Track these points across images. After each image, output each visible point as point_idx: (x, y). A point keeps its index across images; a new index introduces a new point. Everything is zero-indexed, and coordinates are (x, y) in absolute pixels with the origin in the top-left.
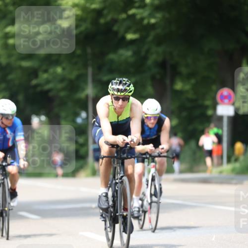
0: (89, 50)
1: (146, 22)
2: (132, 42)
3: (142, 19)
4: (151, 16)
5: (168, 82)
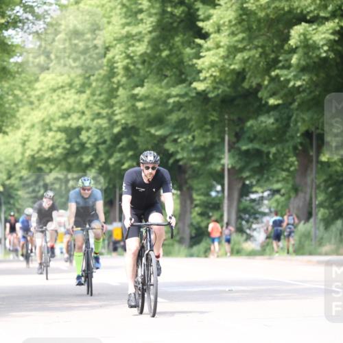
1: (291, 84)
2: (276, 107)
3: (288, 81)
4: (296, 77)
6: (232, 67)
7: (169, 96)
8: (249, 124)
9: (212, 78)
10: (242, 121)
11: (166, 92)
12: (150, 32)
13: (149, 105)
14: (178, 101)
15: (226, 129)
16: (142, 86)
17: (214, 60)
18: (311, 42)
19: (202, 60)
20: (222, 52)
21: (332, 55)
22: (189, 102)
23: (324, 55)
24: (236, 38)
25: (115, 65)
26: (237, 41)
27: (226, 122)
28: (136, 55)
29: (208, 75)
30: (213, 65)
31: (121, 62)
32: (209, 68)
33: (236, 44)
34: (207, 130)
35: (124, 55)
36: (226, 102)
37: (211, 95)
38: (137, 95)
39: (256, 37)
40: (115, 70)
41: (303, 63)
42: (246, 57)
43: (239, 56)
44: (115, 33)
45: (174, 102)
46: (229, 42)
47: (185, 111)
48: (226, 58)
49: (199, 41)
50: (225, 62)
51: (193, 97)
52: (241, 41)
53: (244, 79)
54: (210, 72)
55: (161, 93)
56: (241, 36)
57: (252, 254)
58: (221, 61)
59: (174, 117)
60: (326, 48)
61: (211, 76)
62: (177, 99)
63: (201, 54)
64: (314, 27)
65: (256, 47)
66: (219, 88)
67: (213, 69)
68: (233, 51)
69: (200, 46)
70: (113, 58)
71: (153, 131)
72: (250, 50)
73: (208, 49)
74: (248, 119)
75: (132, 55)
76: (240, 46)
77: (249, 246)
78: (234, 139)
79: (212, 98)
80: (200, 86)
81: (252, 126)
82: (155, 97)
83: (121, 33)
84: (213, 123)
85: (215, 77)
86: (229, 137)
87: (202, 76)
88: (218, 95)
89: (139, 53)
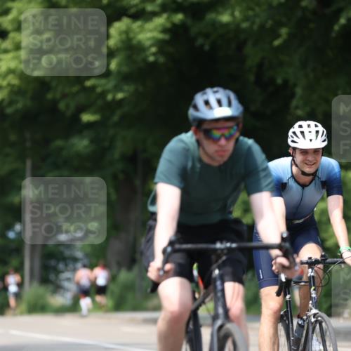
0: (28, 135)
1: (110, 97)
2: (90, 125)
3: (103, 94)
4: (117, 88)
5: (138, 182)
18: (134, 42)
21: (162, 59)
23: (151, 59)
36: (27, 119)
37: (9, 111)
41: (125, 69)
60: (154, 50)
61: (9, 85)
64: (139, 23)
85: (13, 86)
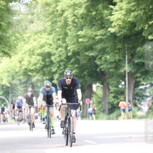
6: (129, 20)
7: (96, 36)
8: (138, 49)
9: (118, 26)
10: (135, 48)
11: (95, 33)
12: (86, 2)
13: (85, 40)
14: (101, 38)
15: (127, 52)
16: (82, 30)
17: (120, 16)
19: (113, 16)
20: (123, 12)
22: (106, 38)
24: (131, 5)
25: (68, 20)
26: (131, 6)
27: (126, 48)
28: (79, 15)
29: (116, 24)
30: (119, 19)
31: (71, 18)
32: (117, 21)
33: (130, 8)
34: (116, 53)
35: (72, 14)
38: (80, 35)
39: (141, 4)
40: (68, 23)
42: (136, 15)
43: (132, 14)
44: (68, 3)
45: (99, 38)
46: (127, 7)
47: (104, 43)
48: (125, 15)
49: (111, 6)
50: (125, 17)
51: (108, 36)
52: (133, 6)
53: (135, 26)
54: (117, 22)
55: (92, 34)
56: (133, 4)
57: (141, 117)
58: (123, 17)
59: (99, 47)
62: (100, 37)
63: (113, 13)
65: (141, 9)
66: (122, 31)
67: (119, 21)
68: (129, 11)
69: (112, 9)
70: (67, 16)
71: (87, 54)
72: (138, 11)
73: (116, 11)
74: (138, 47)
75: (76, 14)
76: (133, 9)
77: (139, 113)
78: (131, 58)
79: (118, 36)
80: (112, 30)
81: (140, 51)
82: (88, 36)
83: (70, 3)
84: (119, 49)
86: (128, 56)
87: (113, 24)
88: (122, 35)
89: (80, 14)
